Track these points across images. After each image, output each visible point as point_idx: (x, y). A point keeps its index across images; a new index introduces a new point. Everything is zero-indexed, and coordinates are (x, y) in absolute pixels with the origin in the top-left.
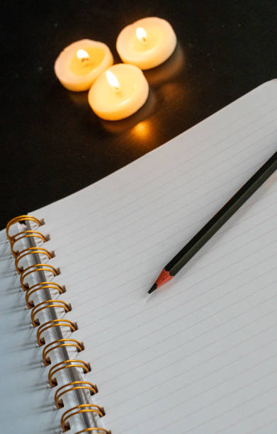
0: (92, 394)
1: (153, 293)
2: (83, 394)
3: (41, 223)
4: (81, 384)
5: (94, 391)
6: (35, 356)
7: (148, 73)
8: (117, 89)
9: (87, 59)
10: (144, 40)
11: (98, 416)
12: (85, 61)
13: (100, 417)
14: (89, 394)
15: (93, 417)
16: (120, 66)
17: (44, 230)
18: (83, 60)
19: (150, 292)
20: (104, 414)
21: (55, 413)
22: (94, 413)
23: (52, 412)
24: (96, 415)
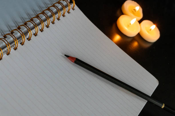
0: (21, 43)
1: (65, 57)
2: (19, 40)
3: (73, 9)
4: (24, 37)
5: (22, 44)
6: (26, 19)
7: (139, 35)
8: (130, 24)
9: (135, 11)
10: (150, 30)
11: (14, 48)
12: (134, 11)
13: (14, 49)
14: (20, 42)
15: (13, 46)
16: (138, 23)
17: (71, 11)
18: (135, 10)
19: (65, 55)
20: (15, 50)
21: (9, 31)
22: (15, 46)
23: (8, 30)
24: (14, 47)
